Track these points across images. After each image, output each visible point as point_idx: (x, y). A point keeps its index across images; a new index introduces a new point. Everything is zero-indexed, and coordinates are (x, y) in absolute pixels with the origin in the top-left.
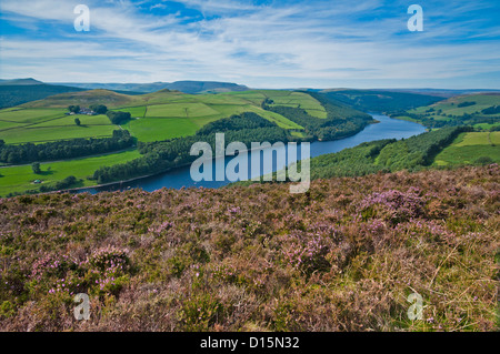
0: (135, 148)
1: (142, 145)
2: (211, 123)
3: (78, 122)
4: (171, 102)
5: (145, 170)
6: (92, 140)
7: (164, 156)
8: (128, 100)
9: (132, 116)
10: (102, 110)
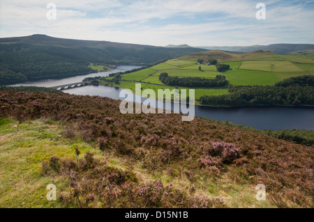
0: (226, 88)
1: (231, 86)
2: (292, 78)
3: (200, 68)
4: (262, 59)
5: (228, 102)
6: (204, 79)
7: (244, 96)
8: (231, 57)
9: (231, 67)
10: (214, 63)
